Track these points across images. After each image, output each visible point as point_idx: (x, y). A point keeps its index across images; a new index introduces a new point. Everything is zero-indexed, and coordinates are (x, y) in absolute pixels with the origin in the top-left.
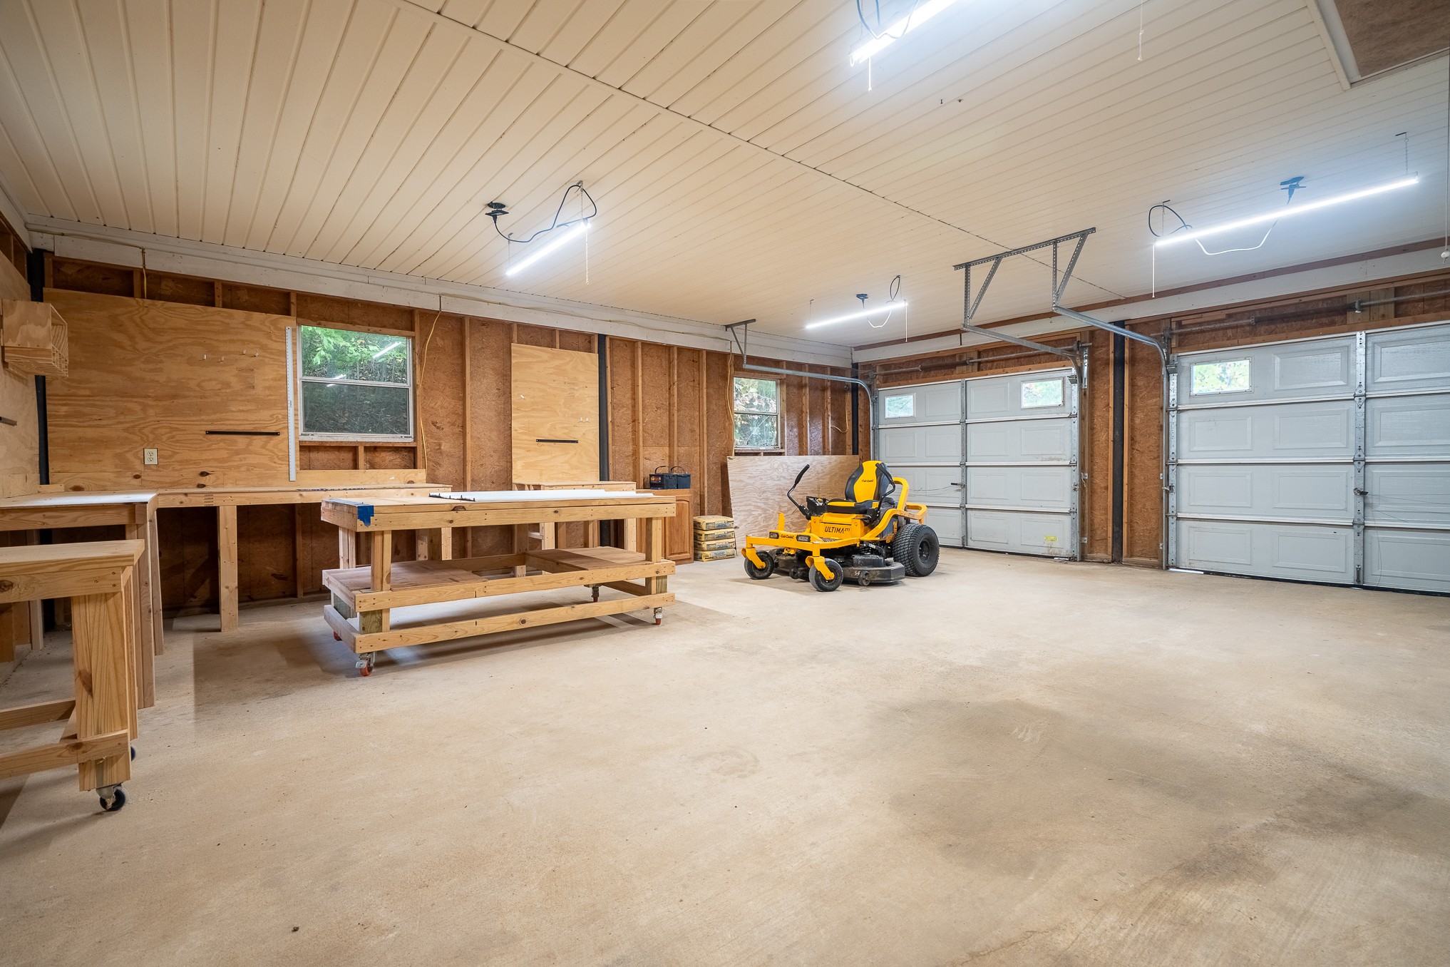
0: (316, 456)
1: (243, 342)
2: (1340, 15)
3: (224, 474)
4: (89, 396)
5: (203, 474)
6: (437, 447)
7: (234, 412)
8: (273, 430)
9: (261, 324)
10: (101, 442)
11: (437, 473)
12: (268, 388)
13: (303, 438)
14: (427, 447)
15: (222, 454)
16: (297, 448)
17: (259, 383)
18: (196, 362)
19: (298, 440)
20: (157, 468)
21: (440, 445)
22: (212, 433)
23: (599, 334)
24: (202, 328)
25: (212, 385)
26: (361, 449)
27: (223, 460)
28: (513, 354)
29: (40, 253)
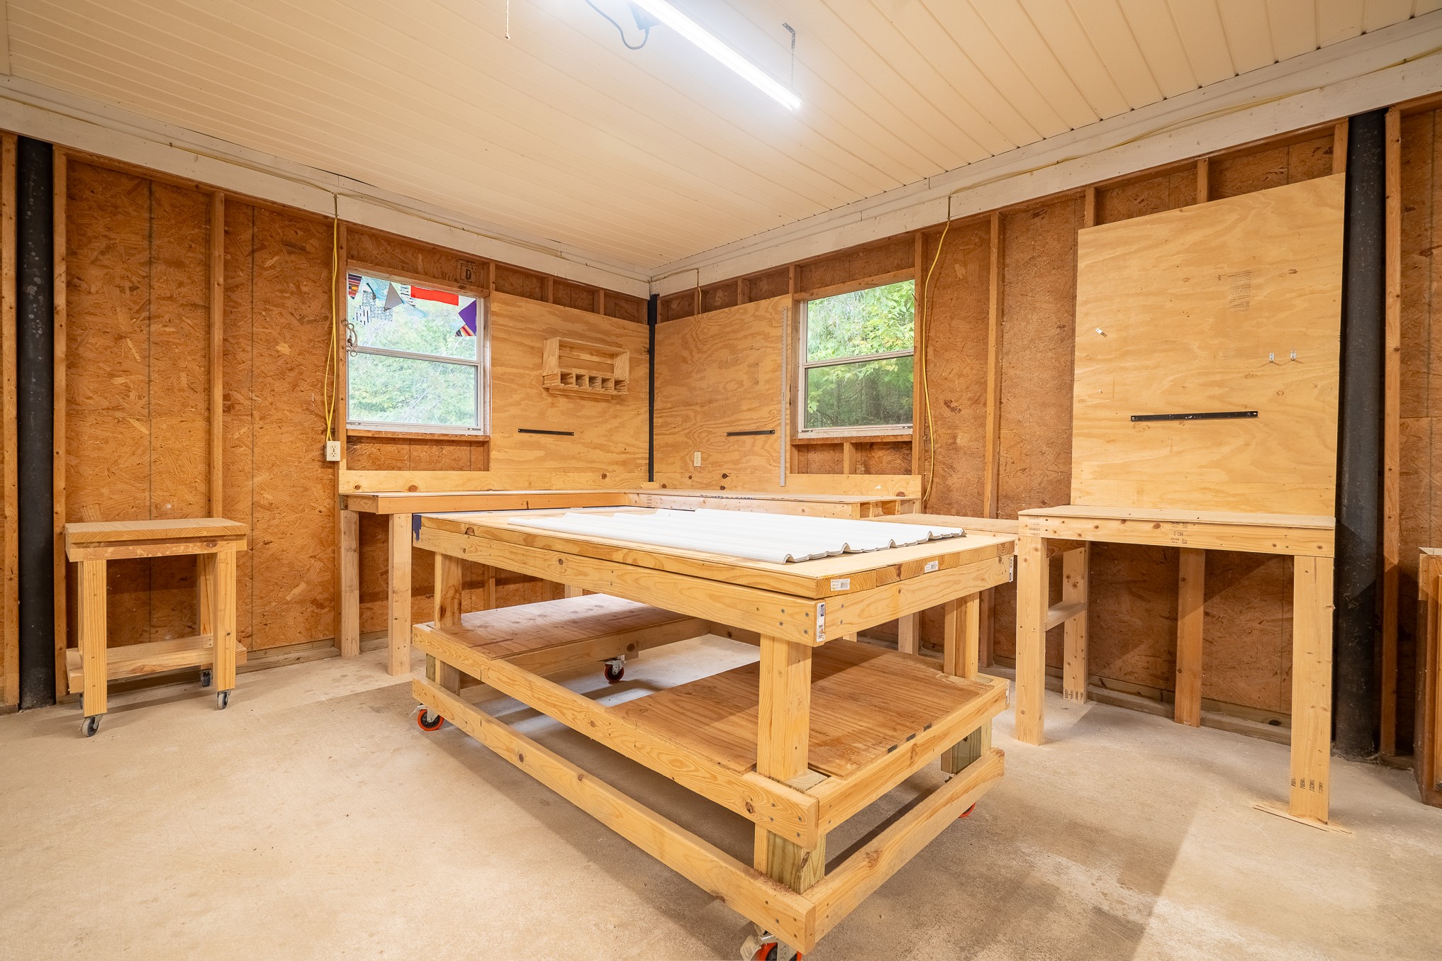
0: (815, 457)
1: (753, 335)
3: (737, 477)
4: (671, 408)
5: (725, 476)
6: (950, 441)
7: (744, 411)
8: (769, 428)
9: (766, 312)
10: (675, 447)
11: (950, 482)
12: (768, 382)
13: (801, 436)
14: (936, 442)
15: (736, 456)
16: (788, 447)
17: (762, 377)
18: (723, 365)
19: (788, 439)
20: (700, 469)
21: (955, 437)
22: (730, 434)
23: (1352, 120)
24: (728, 329)
25: (732, 386)
26: (847, 447)
27: (736, 462)
28: (1080, 252)
29: (654, 297)
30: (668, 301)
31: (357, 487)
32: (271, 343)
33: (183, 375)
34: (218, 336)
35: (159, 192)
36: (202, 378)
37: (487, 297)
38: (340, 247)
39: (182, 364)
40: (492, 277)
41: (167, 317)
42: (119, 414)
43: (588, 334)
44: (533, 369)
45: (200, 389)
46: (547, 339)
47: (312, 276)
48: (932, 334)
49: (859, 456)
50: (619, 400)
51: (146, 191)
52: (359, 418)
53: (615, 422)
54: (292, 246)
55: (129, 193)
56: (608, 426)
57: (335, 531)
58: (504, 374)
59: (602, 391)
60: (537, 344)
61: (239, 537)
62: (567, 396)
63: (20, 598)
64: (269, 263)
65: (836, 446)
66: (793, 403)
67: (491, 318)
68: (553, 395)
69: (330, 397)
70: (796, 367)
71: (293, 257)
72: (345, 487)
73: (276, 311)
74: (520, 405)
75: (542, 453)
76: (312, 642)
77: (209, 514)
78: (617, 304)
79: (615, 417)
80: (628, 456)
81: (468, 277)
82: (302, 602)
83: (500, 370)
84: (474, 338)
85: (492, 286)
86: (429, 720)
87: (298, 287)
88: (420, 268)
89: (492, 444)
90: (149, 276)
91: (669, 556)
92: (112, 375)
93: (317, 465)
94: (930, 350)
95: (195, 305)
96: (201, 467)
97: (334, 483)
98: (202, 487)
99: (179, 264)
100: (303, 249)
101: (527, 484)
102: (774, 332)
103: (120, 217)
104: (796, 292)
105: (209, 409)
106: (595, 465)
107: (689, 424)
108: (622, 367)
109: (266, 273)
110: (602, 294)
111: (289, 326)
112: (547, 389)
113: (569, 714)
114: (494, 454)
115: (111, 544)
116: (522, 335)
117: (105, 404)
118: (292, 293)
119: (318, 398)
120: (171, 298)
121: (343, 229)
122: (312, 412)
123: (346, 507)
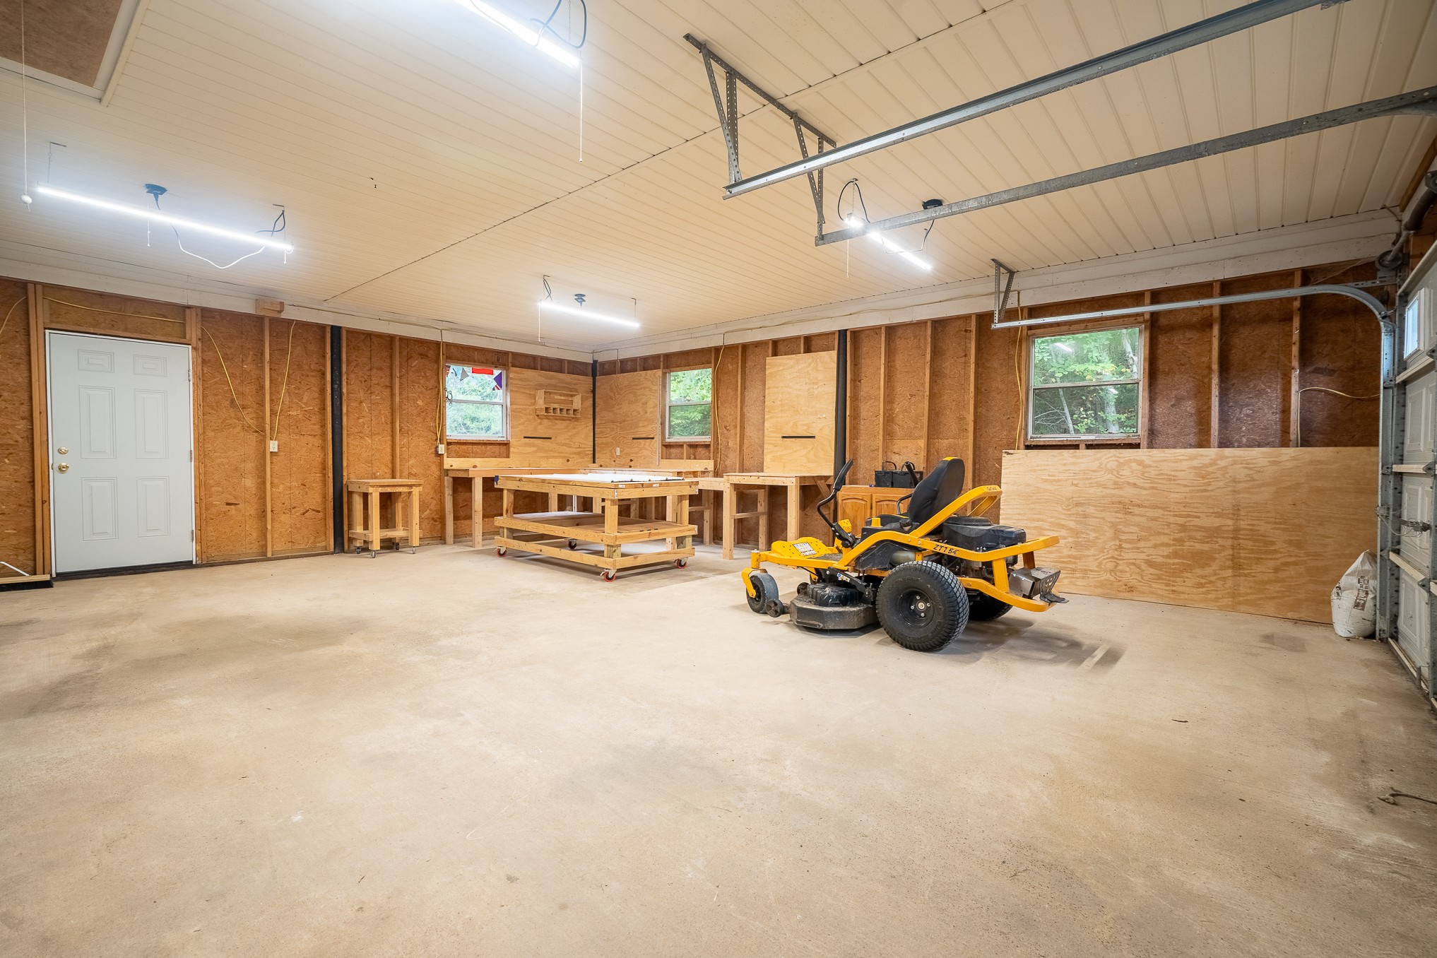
0: (673, 450)
1: (644, 388)
2: (114, 22)
3: (637, 461)
4: (605, 423)
5: (631, 460)
6: (726, 444)
7: (640, 427)
8: (652, 436)
9: (650, 377)
10: (607, 444)
11: (726, 463)
12: (651, 412)
13: (667, 440)
14: (721, 445)
15: (636, 450)
16: (660, 446)
17: (649, 410)
18: (630, 402)
19: (660, 442)
20: (619, 457)
21: (728, 443)
22: (634, 439)
23: (839, 331)
24: (632, 384)
25: (634, 414)
26: (685, 446)
27: (637, 453)
28: (767, 367)
29: (595, 362)
30: (603, 364)
31: (451, 466)
32: (415, 400)
33: (383, 417)
34: (397, 399)
35: (374, 339)
36: (390, 418)
37: (507, 370)
38: (443, 354)
39: (382, 412)
40: (510, 360)
41: (377, 392)
42: (361, 435)
43: (559, 384)
44: (530, 406)
45: (389, 423)
46: (538, 390)
47: (430, 368)
48: (720, 395)
49: (692, 451)
50: (577, 419)
51: (369, 339)
52: (452, 433)
53: (574, 431)
54: (422, 355)
55: (363, 340)
56: (570, 434)
57: (442, 486)
58: (516, 409)
59: (565, 415)
60: (532, 392)
61: (420, 485)
62: (548, 419)
63: (334, 509)
64: (414, 364)
65: (680, 446)
66: (663, 424)
67: (510, 381)
68: (540, 419)
69: (439, 424)
70: (664, 406)
71: (423, 360)
72: (446, 466)
73: (417, 385)
74: (524, 424)
75: (535, 449)
76: (432, 538)
77: (393, 477)
78: (574, 368)
79: (574, 428)
80: (581, 449)
81: (498, 360)
82: (428, 518)
83: (514, 407)
84: (501, 391)
85: (510, 364)
86: (502, 552)
87: (425, 374)
88: (476, 359)
89: (511, 444)
90: (370, 376)
91: (584, 482)
92: (358, 418)
93: (433, 455)
94: (719, 402)
95: (387, 386)
96: (390, 457)
97: (441, 464)
98: (390, 466)
99: (380, 369)
100: (427, 356)
101: (528, 465)
102: (655, 388)
103: (360, 351)
104: (664, 368)
105: (392, 431)
106: (563, 455)
107: (614, 433)
108: (577, 403)
109: (413, 369)
110: (566, 362)
111: (422, 392)
112: (538, 416)
113: (557, 532)
114: (512, 450)
115: (380, 486)
116: (525, 388)
117: (357, 431)
118: (423, 377)
119: (434, 425)
120: (378, 384)
121: (444, 346)
122: (431, 431)
123: (447, 475)
